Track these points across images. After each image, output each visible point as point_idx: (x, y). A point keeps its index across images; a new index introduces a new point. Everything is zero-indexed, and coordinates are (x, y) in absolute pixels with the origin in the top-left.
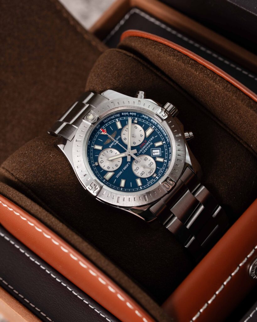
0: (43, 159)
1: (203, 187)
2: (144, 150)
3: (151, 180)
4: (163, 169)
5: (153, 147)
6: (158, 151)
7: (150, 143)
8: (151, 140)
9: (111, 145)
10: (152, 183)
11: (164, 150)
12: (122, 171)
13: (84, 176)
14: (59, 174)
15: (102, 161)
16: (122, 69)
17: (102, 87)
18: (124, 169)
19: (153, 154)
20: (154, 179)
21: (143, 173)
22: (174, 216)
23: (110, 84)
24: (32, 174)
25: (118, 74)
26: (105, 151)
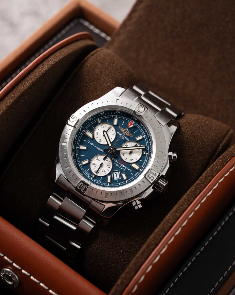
0: (106, 77)
1: (92, 227)
2: (117, 163)
3: (88, 173)
4: (100, 183)
5: (121, 172)
6: (118, 177)
7: (124, 168)
8: (128, 169)
9: (119, 133)
10: (86, 174)
11: (118, 182)
12: (95, 146)
13: (84, 110)
14: (92, 93)
15: (103, 127)
16: (202, 139)
17: (183, 123)
18: (97, 148)
19: (114, 173)
20: (90, 175)
21: (95, 165)
22: (61, 201)
23: (186, 129)
24: (90, 70)
25: (196, 136)
26: (113, 128)
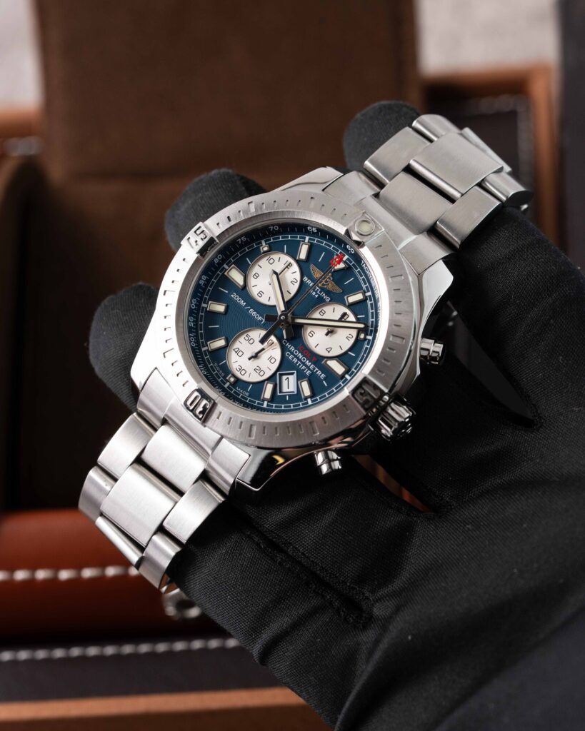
2: (294, 355)
3: (221, 372)
4: (247, 399)
5: (300, 377)
6: (291, 389)
7: (309, 369)
8: (317, 371)
9: (309, 282)
11: (290, 401)
12: (245, 306)
15: (271, 261)
18: (251, 311)
19: (284, 378)
20: (224, 377)
21: (240, 354)
